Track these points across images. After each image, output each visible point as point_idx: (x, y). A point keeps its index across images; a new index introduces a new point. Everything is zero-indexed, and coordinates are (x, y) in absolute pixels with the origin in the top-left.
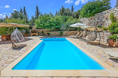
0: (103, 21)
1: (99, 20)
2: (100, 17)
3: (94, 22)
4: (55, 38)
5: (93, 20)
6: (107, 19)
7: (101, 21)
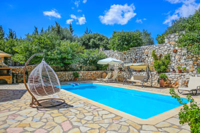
0: (143, 57)
1: (137, 57)
2: (138, 52)
3: (129, 57)
4: (77, 85)
5: (127, 56)
6: (147, 55)
7: (141, 57)
